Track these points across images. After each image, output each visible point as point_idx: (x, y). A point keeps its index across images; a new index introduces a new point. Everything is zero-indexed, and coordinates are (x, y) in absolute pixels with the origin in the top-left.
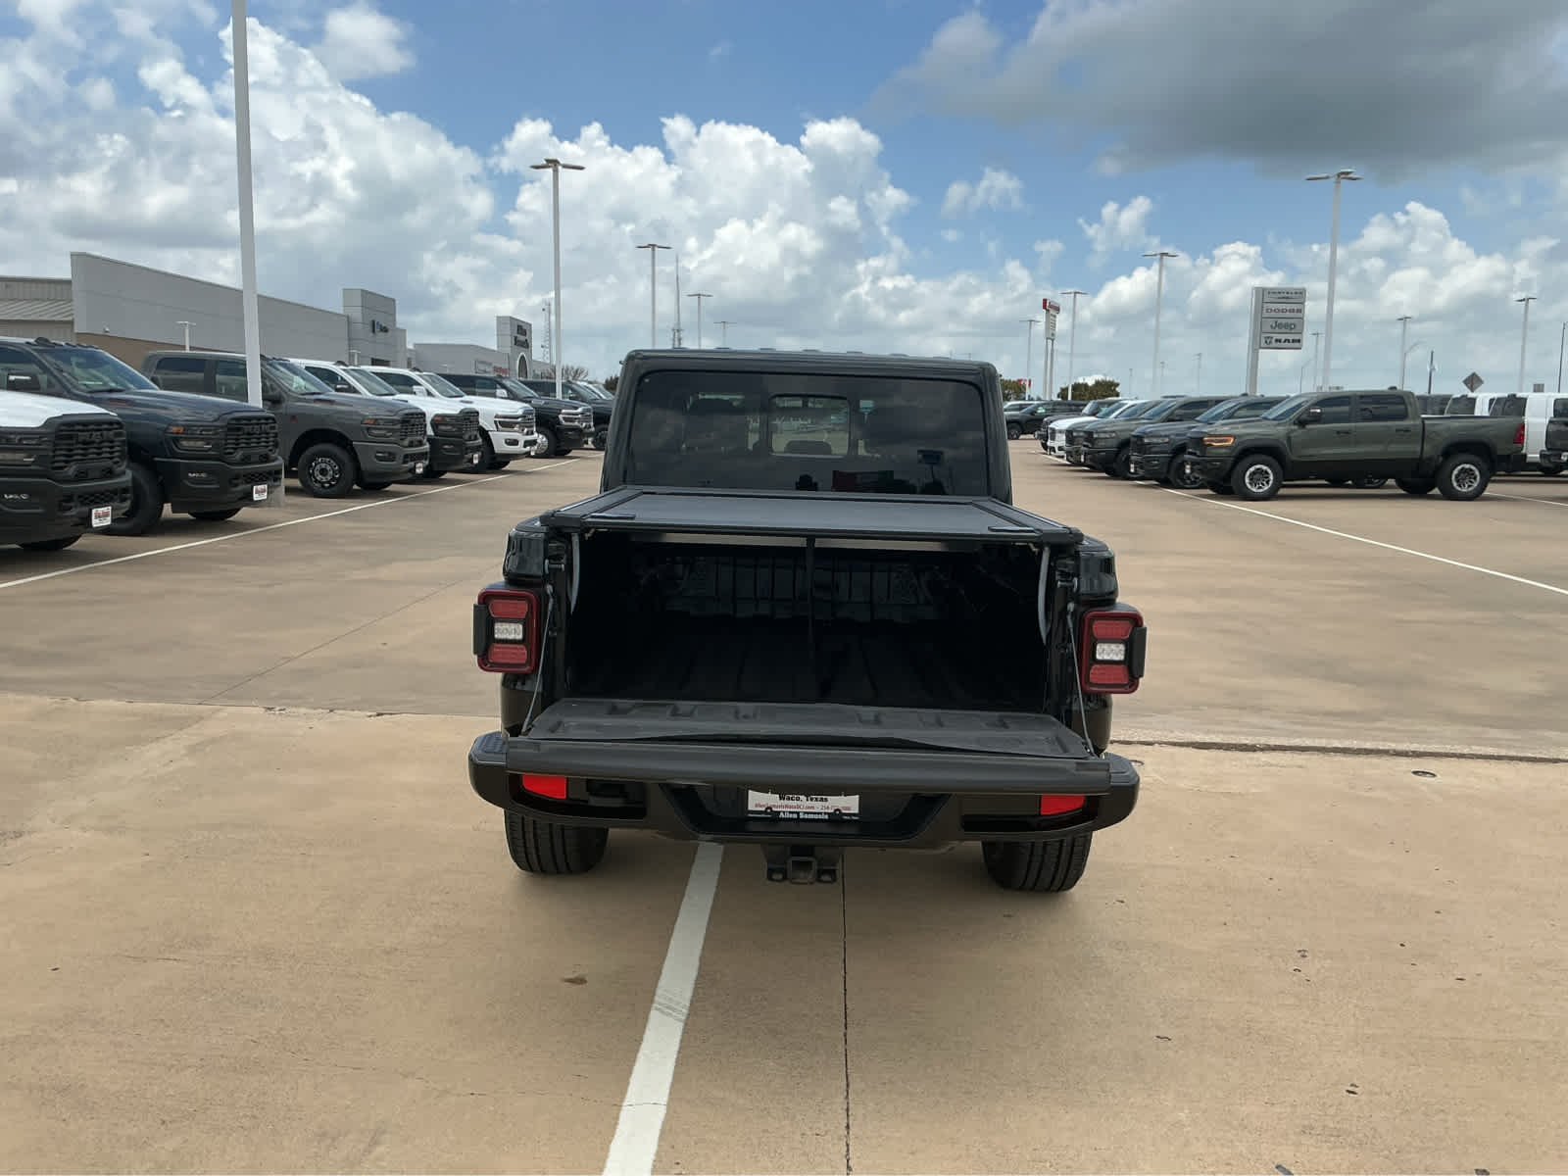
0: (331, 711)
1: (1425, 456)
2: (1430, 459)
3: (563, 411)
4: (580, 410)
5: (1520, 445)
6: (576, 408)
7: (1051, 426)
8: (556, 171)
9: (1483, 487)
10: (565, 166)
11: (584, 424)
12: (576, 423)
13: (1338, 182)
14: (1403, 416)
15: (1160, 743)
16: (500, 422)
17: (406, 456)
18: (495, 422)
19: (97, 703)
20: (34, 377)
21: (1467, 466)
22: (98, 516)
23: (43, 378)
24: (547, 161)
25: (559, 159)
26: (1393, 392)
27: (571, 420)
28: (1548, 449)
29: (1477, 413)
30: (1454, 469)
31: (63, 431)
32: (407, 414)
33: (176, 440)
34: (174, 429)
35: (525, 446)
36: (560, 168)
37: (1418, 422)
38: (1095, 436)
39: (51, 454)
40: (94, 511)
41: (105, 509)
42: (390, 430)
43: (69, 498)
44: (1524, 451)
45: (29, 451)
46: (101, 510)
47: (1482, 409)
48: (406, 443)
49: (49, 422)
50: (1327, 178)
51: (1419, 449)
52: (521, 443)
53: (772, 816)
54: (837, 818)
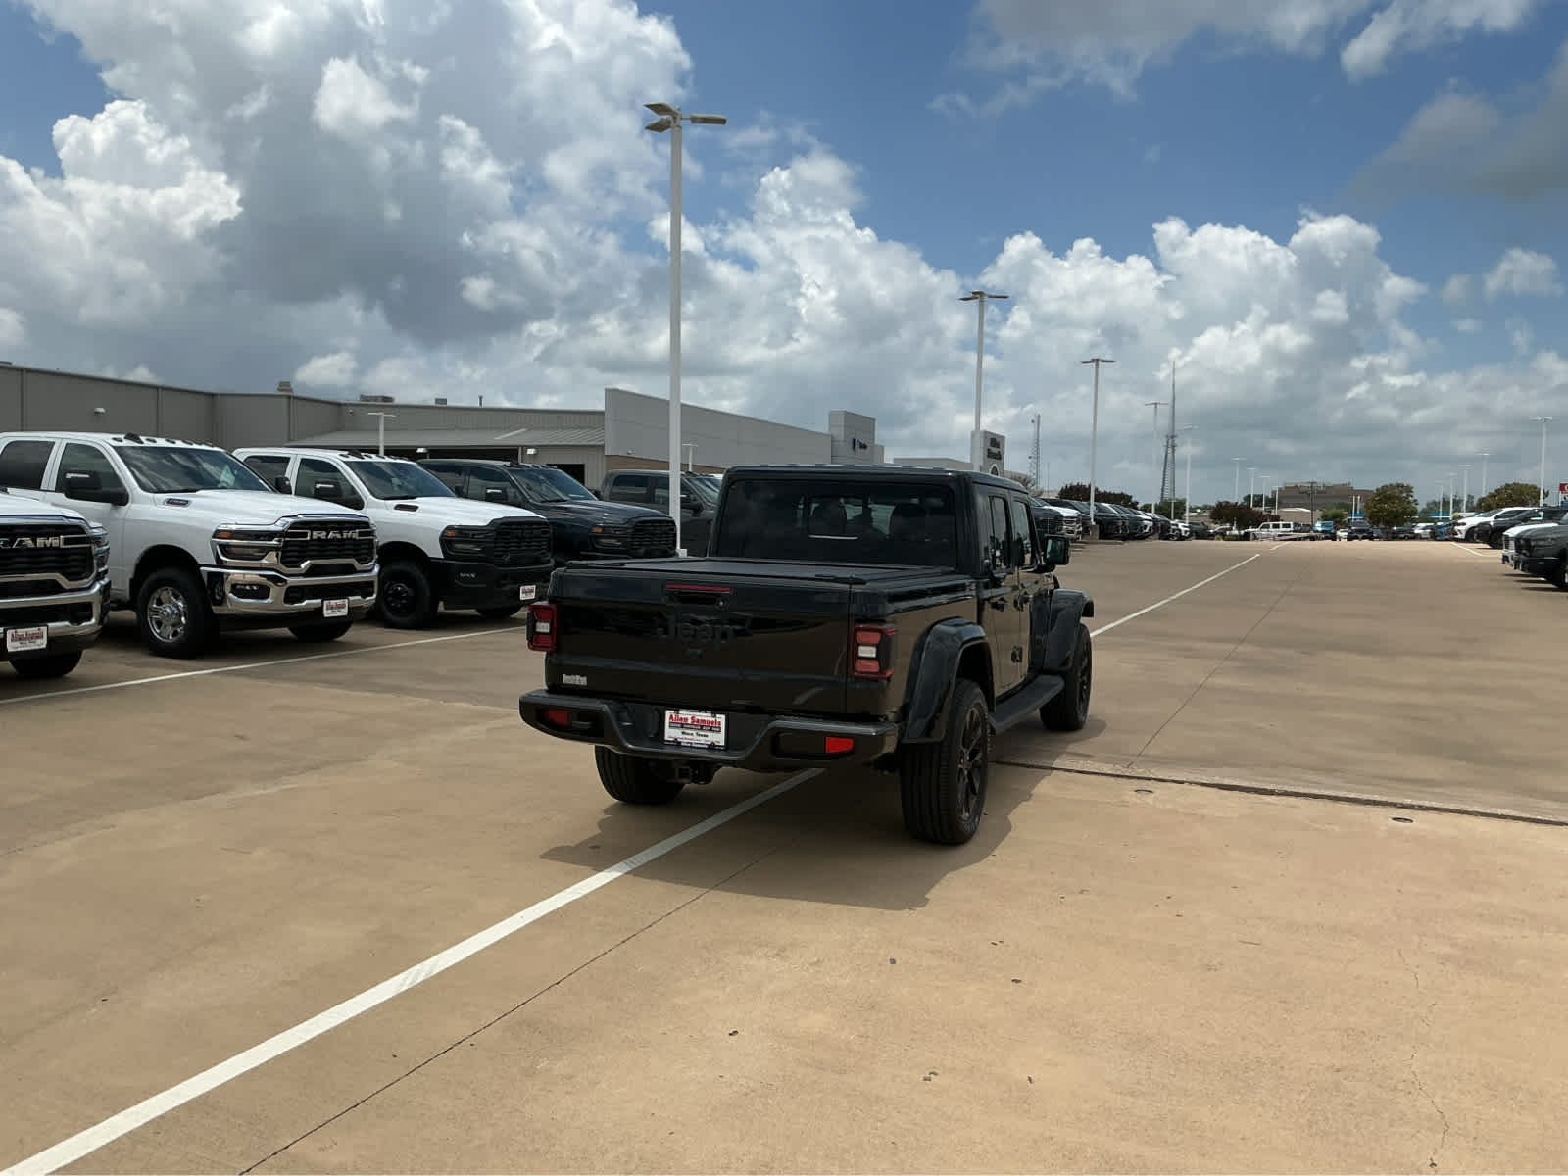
7: (1505, 533)
8: (982, 301)
15: (1190, 783)
19: (457, 704)
20: (504, 490)
22: (525, 592)
23: (511, 492)
24: (973, 292)
31: (502, 527)
33: (597, 537)
34: (596, 530)
38: (1532, 543)
39: (493, 545)
40: (522, 588)
41: (530, 587)
43: (504, 577)
45: (477, 543)
46: (527, 587)
49: (493, 522)
53: (677, 743)
54: (712, 747)
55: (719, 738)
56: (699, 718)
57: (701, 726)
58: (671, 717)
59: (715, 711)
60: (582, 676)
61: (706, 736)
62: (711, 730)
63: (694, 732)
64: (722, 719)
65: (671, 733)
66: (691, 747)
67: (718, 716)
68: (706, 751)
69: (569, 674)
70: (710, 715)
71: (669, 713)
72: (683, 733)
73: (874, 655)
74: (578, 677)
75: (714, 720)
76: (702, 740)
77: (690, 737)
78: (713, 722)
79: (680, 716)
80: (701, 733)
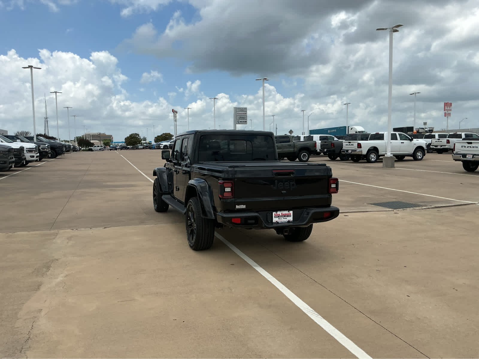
0: (91, 228)
1: (295, 151)
2: (296, 152)
3: (41, 146)
4: (46, 145)
5: (315, 148)
6: (45, 145)
8: (31, 70)
9: (308, 159)
10: (35, 68)
11: (48, 150)
12: (45, 150)
13: (263, 81)
14: (289, 142)
16: (28, 150)
17: (10, 162)
18: (26, 150)
21: (305, 153)
24: (29, 66)
25: (33, 66)
26: (286, 135)
27: (44, 149)
28: (321, 149)
29: (301, 140)
30: (302, 154)
32: (9, 149)
35: (36, 158)
36: (33, 68)
37: (293, 143)
42: (4, 154)
44: (317, 149)
47: (302, 139)
48: (9, 158)
50: (261, 80)
51: (293, 150)
52: (35, 157)
53: (277, 223)
54: (289, 222)
55: (291, 219)
56: (284, 213)
57: (285, 216)
58: (275, 214)
59: (289, 210)
60: (244, 205)
61: (286, 218)
62: (288, 216)
63: (282, 218)
64: (291, 212)
65: (275, 220)
66: (282, 223)
67: (290, 211)
68: (287, 224)
69: (238, 205)
70: (287, 212)
71: (274, 213)
72: (279, 219)
73: (335, 187)
74: (242, 206)
75: (289, 213)
76: (285, 220)
77: (281, 220)
78: (288, 214)
79: (278, 214)
80: (284, 218)
